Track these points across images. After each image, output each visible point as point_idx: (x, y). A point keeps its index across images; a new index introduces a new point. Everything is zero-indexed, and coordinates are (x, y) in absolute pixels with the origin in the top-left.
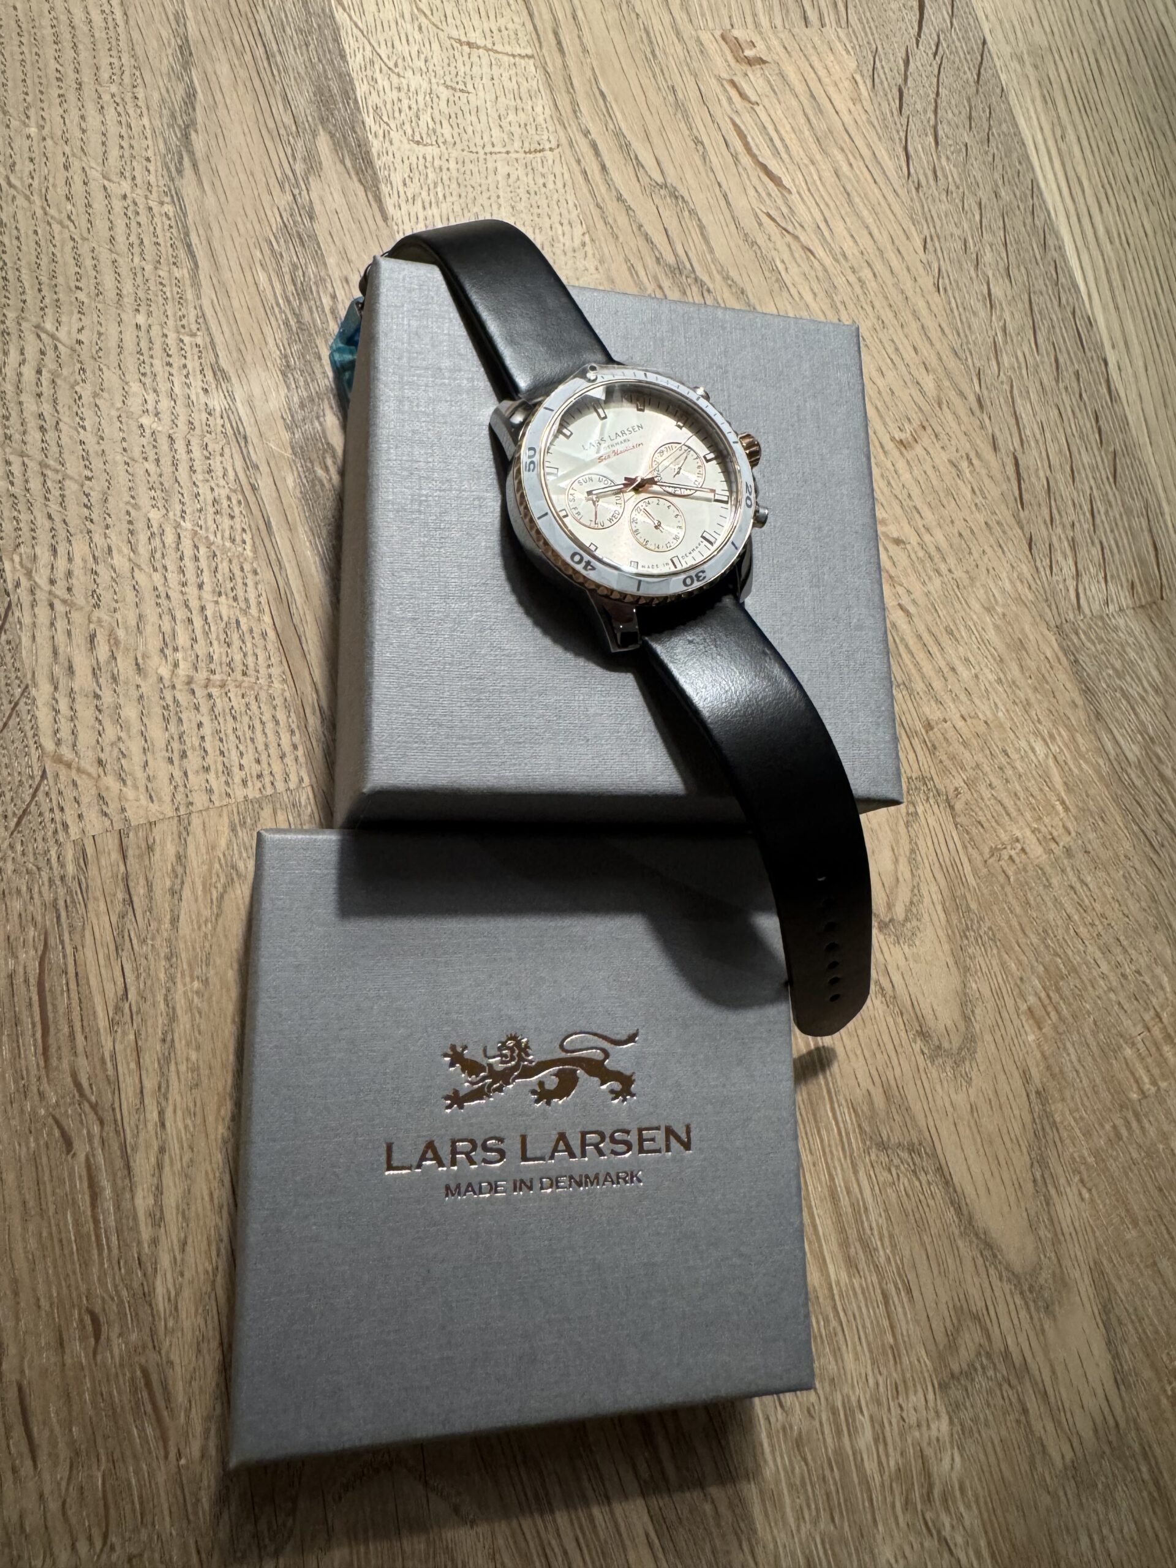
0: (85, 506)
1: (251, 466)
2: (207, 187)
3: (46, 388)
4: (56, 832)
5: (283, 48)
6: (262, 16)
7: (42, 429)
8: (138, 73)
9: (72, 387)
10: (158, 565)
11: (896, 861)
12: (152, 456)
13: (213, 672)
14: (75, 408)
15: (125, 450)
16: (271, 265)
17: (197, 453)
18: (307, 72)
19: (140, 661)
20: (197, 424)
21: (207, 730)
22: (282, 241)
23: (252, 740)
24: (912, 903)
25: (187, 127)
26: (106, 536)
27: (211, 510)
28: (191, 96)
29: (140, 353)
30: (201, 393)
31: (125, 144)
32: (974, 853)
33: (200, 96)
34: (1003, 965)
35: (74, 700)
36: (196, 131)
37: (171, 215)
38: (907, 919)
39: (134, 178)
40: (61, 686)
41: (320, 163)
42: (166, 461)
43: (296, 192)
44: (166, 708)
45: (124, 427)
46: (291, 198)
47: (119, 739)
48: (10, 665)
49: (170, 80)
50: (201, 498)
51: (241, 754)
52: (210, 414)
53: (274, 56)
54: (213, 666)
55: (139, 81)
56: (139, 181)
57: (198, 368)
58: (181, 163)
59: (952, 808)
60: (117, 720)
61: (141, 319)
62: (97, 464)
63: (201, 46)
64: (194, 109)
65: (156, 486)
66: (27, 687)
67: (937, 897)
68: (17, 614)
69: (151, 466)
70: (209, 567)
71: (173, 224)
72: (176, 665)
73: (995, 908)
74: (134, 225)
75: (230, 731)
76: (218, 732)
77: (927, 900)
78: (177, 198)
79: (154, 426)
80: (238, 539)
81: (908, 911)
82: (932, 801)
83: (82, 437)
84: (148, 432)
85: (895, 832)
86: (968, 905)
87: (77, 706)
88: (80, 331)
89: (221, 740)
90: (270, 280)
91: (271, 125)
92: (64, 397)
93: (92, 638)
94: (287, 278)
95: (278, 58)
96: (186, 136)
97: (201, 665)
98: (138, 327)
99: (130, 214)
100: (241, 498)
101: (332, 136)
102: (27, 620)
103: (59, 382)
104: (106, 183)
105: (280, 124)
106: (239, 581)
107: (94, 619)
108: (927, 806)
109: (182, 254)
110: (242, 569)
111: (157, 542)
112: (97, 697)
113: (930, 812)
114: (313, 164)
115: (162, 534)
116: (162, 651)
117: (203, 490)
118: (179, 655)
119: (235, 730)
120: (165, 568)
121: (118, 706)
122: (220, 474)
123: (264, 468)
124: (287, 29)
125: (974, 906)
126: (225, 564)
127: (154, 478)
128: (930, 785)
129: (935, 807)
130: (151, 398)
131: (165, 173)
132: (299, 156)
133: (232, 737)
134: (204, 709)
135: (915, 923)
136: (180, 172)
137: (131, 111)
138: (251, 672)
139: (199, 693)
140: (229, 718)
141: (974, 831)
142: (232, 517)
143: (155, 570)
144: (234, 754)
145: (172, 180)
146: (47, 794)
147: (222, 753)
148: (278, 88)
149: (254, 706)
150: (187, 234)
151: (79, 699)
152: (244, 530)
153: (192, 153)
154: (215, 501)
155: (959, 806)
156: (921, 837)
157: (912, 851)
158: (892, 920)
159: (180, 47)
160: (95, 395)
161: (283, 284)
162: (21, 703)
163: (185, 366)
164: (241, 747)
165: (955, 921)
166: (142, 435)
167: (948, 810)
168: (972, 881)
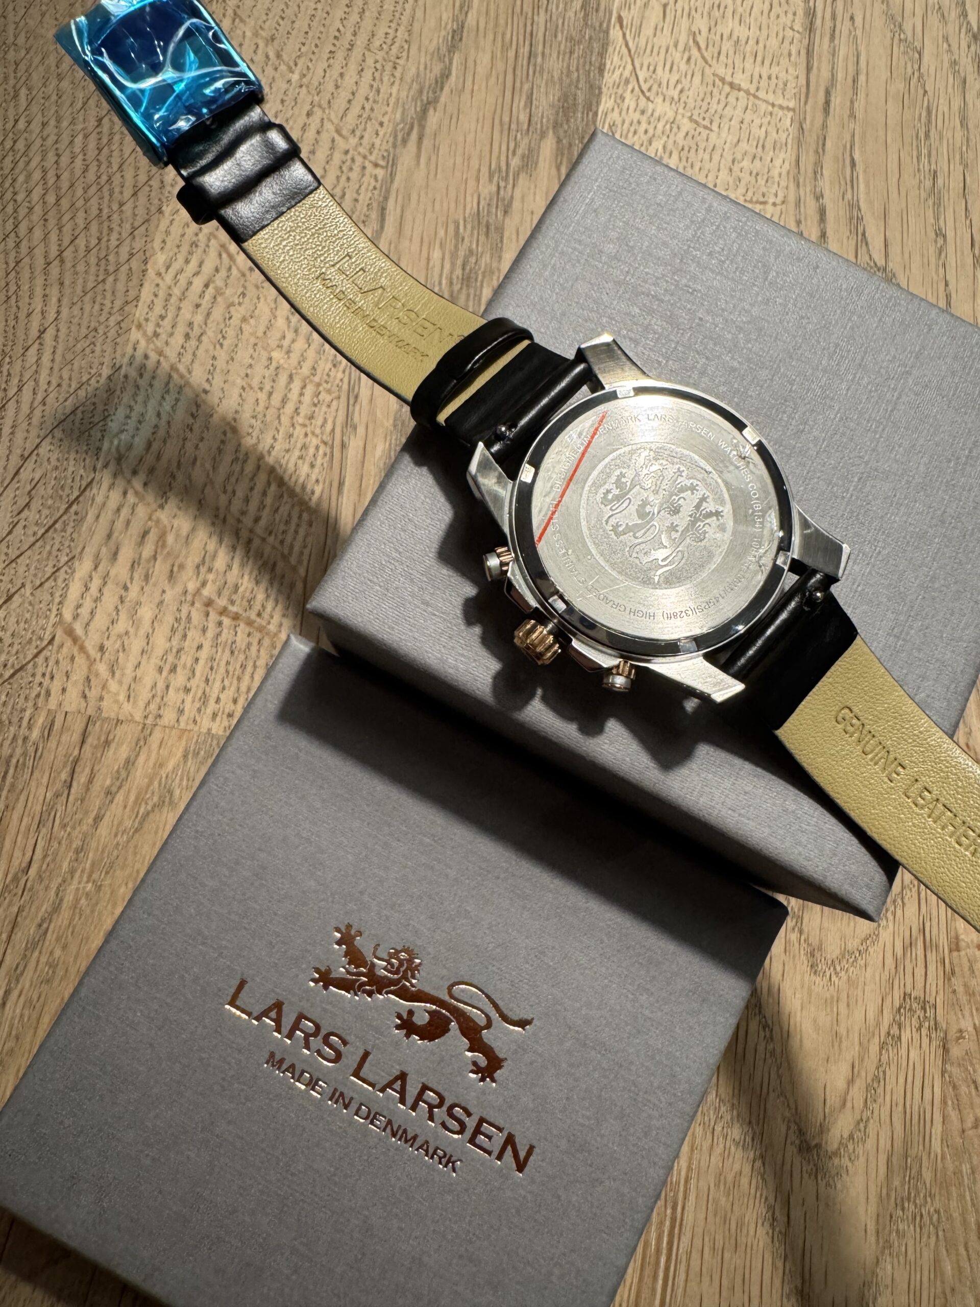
0: (192, 415)
1: (349, 424)
2: (423, 161)
3: (206, 302)
4: (38, 696)
5: (547, 51)
6: (541, 19)
7: (187, 336)
8: (406, 47)
9: (228, 307)
10: (229, 489)
11: (851, 1082)
12: (267, 387)
13: (233, 603)
14: (222, 326)
15: (247, 375)
16: (449, 246)
17: (307, 399)
18: (561, 79)
19: (175, 569)
20: (319, 371)
21: (204, 654)
22: (469, 226)
23: (239, 679)
24: (851, 1137)
25: (429, 103)
26: (197, 447)
27: (297, 453)
28: (445, 75)
31: (367, 107)
32: (953, 1115)
33: (453, 78)
34: (937, 1262)
35: (105, 583)
36: (435, 110)
37: (380, 178)
38: (837, 1152)
39: (362, 137)
40: (100, 568)
41: (536, 164)
42: (278, 396)
43: (502, 184)
44: (178, 620)
45: (255, 356)
46: (494, 188)
47: (127, 633)
48: (69, 533)
49: (431, 59)
50: (293, 440)
51: (224, 688)
52: (335, 366)
53: (536, 57)
54: (234, 597)
55: (405, 54)
56: (365, 141)
58: (409, 134)
59: (946, 1050)
60: (133, 614)
62: (217, 380)
63: (473, 34)
64: (442, 89)
65: (260, 416)
66: (73, 558)
67: (885, 1143)
68: (95, 491)
69: (262, 396)
70: (273, 504)
71: (378, 186)
72: (204, 584)
73: (954, 1190)
74: (344, 178)
75: (223, 663)
76: (213, 659)
77: (870, 1143)
78: (391, 163)
79: (282, 362)
81: (842, 1143)
82: (924, 1031)
83: (216, 354)
84: (274, 364)
85: (864, 1048)
86: (920, 1173)
87: (106, 591)
89: (212, 669)
90: (443, 259)
91: (506, 119)
92: (218, 313)
93: (145, 534)
94: (459, 262)
95: (539, 60)
96: (425, 111)
97: (226, 593)
99: (344, 169)
100: (328, 451)
101: (559, 141)
102: (99, 499)
103: (219, 299)
104: (337, 137)
105: (514, 119)
106: (293, 526)
107: (154, 517)
108: (916, 1036)
109: (374, 215)
110: (300, 517)
111: (237, 468)
112: (126, 588)
113: (916, 1043)
114: (529, 162)
115: (245, 461)
116: (198, 567)
117: (299, 431)
118: (211, 577)
119: (228, 663)
120: (234, 492)
121: (138, 603)
122: (319, 423)
123: (361, 430)
124: (559, 35)
125: (927, 1175)
126: (288, 507)
127: (260, 408)
128: (930, 1013)
129: (925, 1041)
130: (290, 336)
131: (391, 140)
132: (519, 152)
133: (222, 670)
134: (210, 634)
135: (846, 1162)
136: (405, 141)
137: (385, 79)
138: (266, 615)
139: (213, 616)
140: (227, 652)
141: (964, 1089)
142: (312, 466)
143: (225, 492)
144: (217, 685)
145: (395, 146)
146: (47, 659)
147: (207, 681)
148: (526, 87)
149: (254, 648)
150: (386, 199)
151: (110, 586)
152: (317, 481)
153: (422, 127)
154: (304, 447)
155: (956, 1051)
156: (893, 1067)
157: (876, 1078)
159: (454, 31)
160: (244, 320)
161: (453, 264)
162: (62, 571)
164: (226, 683)
165: (896, 1182)
166: (267, 367)
167: (941, 1051)
168: (936, 1146)
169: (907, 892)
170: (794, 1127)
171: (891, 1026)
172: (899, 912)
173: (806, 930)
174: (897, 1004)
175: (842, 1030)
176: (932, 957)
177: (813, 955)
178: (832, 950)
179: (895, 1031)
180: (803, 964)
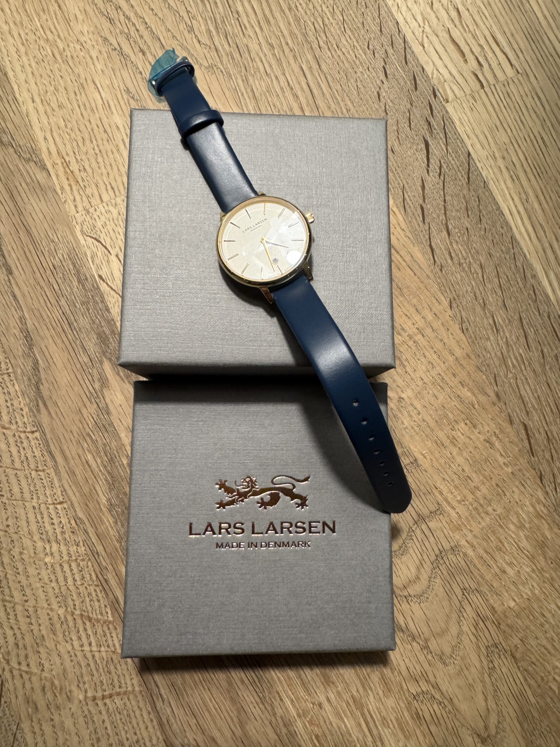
0: (28, 617)
1: (103, 569)
2: (54, 415)
5: (76, 318)
6: (63, 302)
8: (8, 361)
9: (9, 552)
10: (68, 639)
11: (486, 700)
12: (53, 578)
13: (105, 691)
14: (13, 564)
15: (40, 579)
16: (94, 449)
17: (75, 571)
18: (92, 328)
19: (69, 694)
20: (72, 553)
21: (108, 724)
22: (96, 433)
23: (130, 723)
24: (499, 722)
25: (37, 383)
26: (40, 630)
27: (88, 600)
28: (36, 363)
29: (38, 522)
30: (71, 534)
31: (9, 404)
32: (532, 682)
33: (40, 362)
35: (41, 725)
36: (42, 384)
37: (39, 437)
38: (497, 733)
39: (17, 423)
40: (34, 719)
41: (107, 379)
42: (61, 579)
43: (98, 401)
44: (85, 717)
45: (37, 567)
46: (95, 405)
47: (66, 740)
48: (8, 714)
49: (24, 359)
50: (82, 595)
51: (126, 732)
52: (77, 545)
53: (73, 324)
54: (104, 687)
55: (9, 365)
56: (20, 424)
57: (67, 521)
58: (38, 406)
59: (514, 657)
60: (63, 729)
61: (35, 503)
62: (28, 591)
63: (35, 331)
64: (39, 371)
66: (18, 724)
68: (7, 685)
69: (54, 584)
70: (92, 632)
71: (41, 442)
72: (86, 692)
73: (549, 713)
74: (22, 450)
75: (119, 721)
76: (113, 723)
77: (507, 719)
78: (39, 426)
79: (52, 561)
80: (104, 612)
81: (497, 727)
82: (502, 657)
83: (19, 579)
84: (49, 565)
85: (482, 681)
86: (533, 716)
87: (43, 728)
88: (7, 520)
89: (115, 727)
90: (94, 458)
91: (79, 366)
93: (44, 688)
94: (102, 454)
95: (75, 324)
96: (38, 388)
97: (99, 689)
98: (34, 508)
99: (19, 445)
100: (101, 588)
101: (110, 360)
102: (11, 688)
104: (4, 431)
105: (83, 364)
106: (108, 635)
107: (43, 678)
108: (500, 661)
109: (47, 458)
110: (109, 629)
111: (65, 626)
112: (52, 720)
113: (502, 664)
114: (104, 383)
115: (66, 621)
116: (78, 686)
117: (82, 589)
118: (87, 686)
119: (121, 719)
120: (71, 639)
121: (62, 723)
122: (89, 578)
123: (110, 568)
124: (77, 304)
125: (536, 715)
126: (100, 627)
127: (57, 591)
128: (500, 647)
129: (505, 660)
130: (47, 546)
131: (31, 414)
132: (96, 379)
133: (121, 725)
134: (104, 713)
135: (502, 734)
136: (39, 411)
137: (8, 385)
138: (124, 685)
139: (100, 703)
140: (117, 714)
141: (530, 669)
142: (99, 601)
143: (67, 642)
144: (123, 733)
145: (35, 416)
147: (117, 734)
148: (78, 342)
149: (128, 704)
150: (48, 446)
151: (44, 725)
152: (105, 606)
153: (42, 398)
154: (89, 594)
155: (518, 655)
156: (499, 681)
157: (495, 691)
158: (488, 736)
159: (26, 337)
160: (21, 553)
161: (100, 457)
162: (17, 734)
163: (61, 522)
164: (126, 728)
165: (526, 726)
166: (47, 569)
167: (513, 660)
168: (533, 700)
169: (463, 603)
170: (475, 736)
171: (488, 665)
172: (465, 614)
173: (433, 651)
174: (485, 654)
175: (471, 681)
176: (488, 623)
177: (441, 658)
178: (448, 650)
179: (491, 665)
180: (440, 666)
